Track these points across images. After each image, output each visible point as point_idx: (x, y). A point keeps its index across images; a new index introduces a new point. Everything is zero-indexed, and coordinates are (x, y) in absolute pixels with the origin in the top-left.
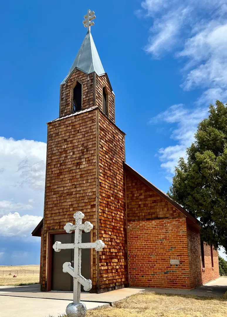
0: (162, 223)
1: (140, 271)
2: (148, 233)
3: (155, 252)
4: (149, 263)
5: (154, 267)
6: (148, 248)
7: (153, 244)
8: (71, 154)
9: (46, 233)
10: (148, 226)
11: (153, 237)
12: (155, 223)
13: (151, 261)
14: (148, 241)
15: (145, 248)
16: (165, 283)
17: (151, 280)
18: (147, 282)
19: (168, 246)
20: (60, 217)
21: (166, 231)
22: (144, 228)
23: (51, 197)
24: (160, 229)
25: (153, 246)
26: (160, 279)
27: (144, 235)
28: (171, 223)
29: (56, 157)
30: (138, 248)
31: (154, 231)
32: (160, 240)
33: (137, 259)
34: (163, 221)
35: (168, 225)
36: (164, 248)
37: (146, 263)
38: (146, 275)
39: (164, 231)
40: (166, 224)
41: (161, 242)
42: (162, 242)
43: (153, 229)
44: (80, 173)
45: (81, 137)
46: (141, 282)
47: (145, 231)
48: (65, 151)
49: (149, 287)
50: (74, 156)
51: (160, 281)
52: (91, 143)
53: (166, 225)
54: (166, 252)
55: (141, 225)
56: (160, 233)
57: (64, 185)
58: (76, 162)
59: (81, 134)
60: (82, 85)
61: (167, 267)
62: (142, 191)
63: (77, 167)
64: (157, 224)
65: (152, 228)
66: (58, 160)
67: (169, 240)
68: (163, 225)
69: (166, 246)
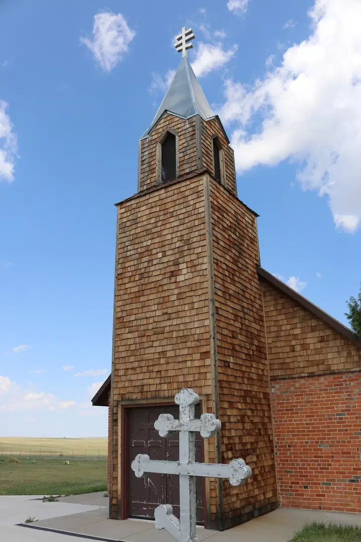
0: (339, 381)
1: (300, 476)
2: (313, 402)
3: (328, 438)
4: (317, 461)
5: (328, 469)
6: (315, 431)
7: (324, 423)
8: (160, 255)
9: (117, 406)
10: (313, 387)
11: (323, 408)
12: (326, 382)
13: (322, 457)
14: (313, 416)
15: (308, 431)
16: (353, 501)
17: (324, 496)
18: (314, 499)
19: (355, 426)
20: (141, 376)
21: (348, 395)
22: (304, 392)
23: (125, 336)
24: (335, 393)
25: (323, 427)
26: (341, 492)
27: (305, 406)
28: (357, 380)
29: (132, 263)
30: (294, 432)
31: (324, 397)
32: (337, 415)
33: (293, 453)
34: (341, 378)
35: (352, 384)
36: (347, 430)
37: (311, 461)
38: (312, 484)
39: (344, 396)
40: (348, 383)
41: (340, 419)
42: (342, 418)
43: (323, 392)
44: (176, 292)
45: (177, 223)
46: (304, 499)
47: (306, 398)
48: (148, 250)
49: (320, 508)
50: (165, 260)
51: (341, 497)
52: (197, 234)
53: (346, 385)
54: (350, 438)
55: (297, 385)
56: (336, 400)
57: (148, 315)
58: (169, 269)
59: (177, 218)
60: (177, 138)
61: (354, 469)
62: (296, 321)
63: (170, 280)
64: (329, 382)
65: (320, 390)
66: (136, 267)
67: (355, 414)
68: (342, 385)
69: (351, 426)
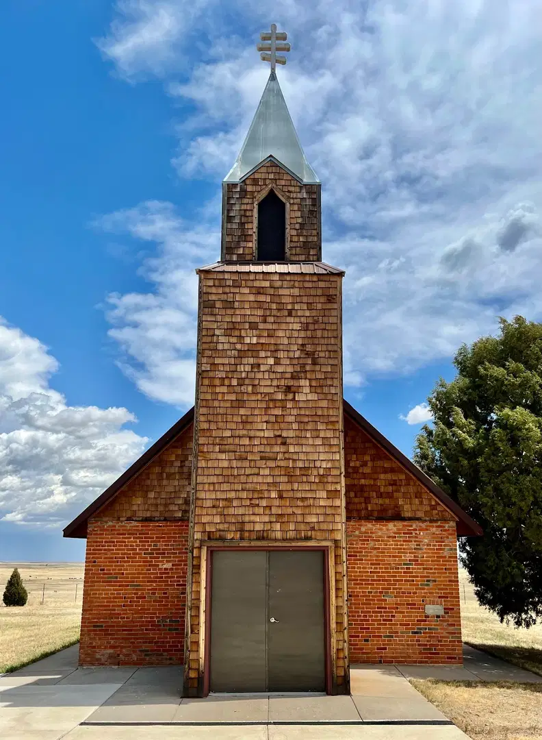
0: (408, 530)
1: (361, 629)
2: (379, 548)
3: (394, 589)
4: (381, 612)
5: (391, 620)
6: (379, 581)
7: (390, 572)
8: (271, 361)
9: (200, 548)
10: (380, 534)
11: (390, 556)
12: (395, 529)
13: (386, 608)
14: (379, 564)
15: (372, 580)
16: (413, 653)
17: (385, 649)
18: (375, 653)
19: (421, 577)
20: (241, 511)
21: (417, 545)
22: (369, 537)
23: (213, 456)
24: (404, 541)
25: (388, 576)
26: (403, 645)
27: (371, 552)
28: (427, 530)
29: (226, 361)
30: (357, 580)
31: (392, 545)
32: (404, 564)
33: (355, 604)
34: (411, 526)
35: (422, 533)
36: (413, 581)
37: (373, 612)
38: (374, 636)
39: (413, 545)
40: (418, 532)
41: (407, 568)
42: (409, 568)
43: (391, 540)
44: (295, 412)
45: (297, 326)
46: (363, 653)
47: (371, 544)
48: (253, 350)
49: (380, 662)
50: (280, 369)
51: (403, 649)
52: (324, 348)
53: (416, 534)
54: (416, 589)
55: (363, 529)
56: (404, 549)
57: (252, 433)
58: (282, 382)
59: (297, 320)
60: (288, 205)
61: (418, 621)
62: (367, 458)
63: (286, 395)
64: (398, 529)
65: (389, 537)
66: (233, 368)
67: (422, 564)
68: (411, 533)
69: (417, 577)
